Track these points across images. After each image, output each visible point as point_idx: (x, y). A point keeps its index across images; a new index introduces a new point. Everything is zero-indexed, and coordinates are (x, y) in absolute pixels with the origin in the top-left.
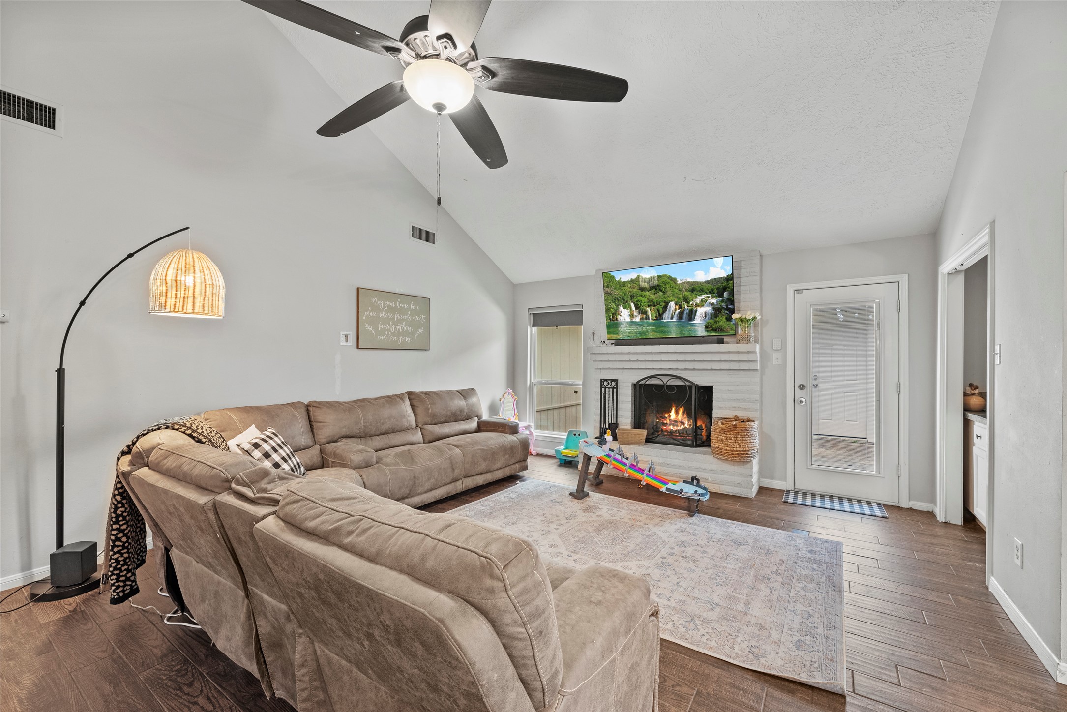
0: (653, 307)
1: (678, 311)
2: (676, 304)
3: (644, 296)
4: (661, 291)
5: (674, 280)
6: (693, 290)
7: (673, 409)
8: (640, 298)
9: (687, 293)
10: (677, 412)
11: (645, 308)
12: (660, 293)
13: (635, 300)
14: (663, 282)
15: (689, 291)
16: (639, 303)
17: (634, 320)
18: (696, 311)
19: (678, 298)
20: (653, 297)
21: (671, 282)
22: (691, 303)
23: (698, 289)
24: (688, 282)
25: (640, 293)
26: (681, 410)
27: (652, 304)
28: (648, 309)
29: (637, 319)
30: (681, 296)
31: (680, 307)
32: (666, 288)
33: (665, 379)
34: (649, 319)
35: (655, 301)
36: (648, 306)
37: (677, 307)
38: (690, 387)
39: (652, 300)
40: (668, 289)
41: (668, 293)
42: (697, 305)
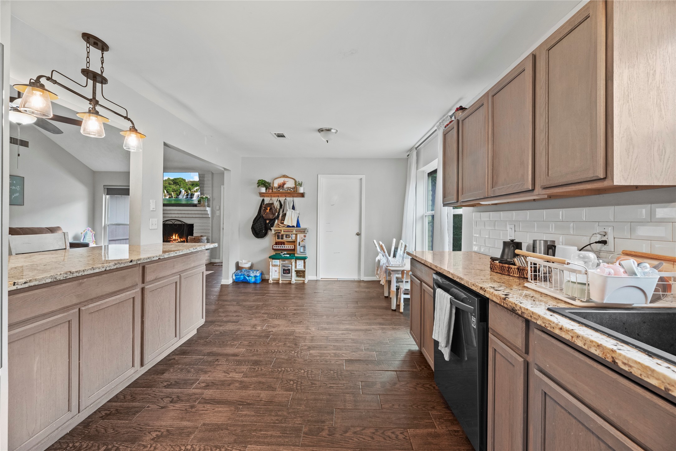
0: (174, 192)
1: (186, 194)
2: (185, 191)
3: (171, 187)
4: (179, 185)
5: (184, 180)
6: (193, 185)
8: (169, 188)
9: (190, 186)
11: (171, 192)
12: (178, 186)
13: (167, 189)
14: (179, 181)
15: (191, 185)
16: (168, 190)
17: (166, 198)
18: (194, 194)
19: (186, 188)
20: (174, 188)
21: (183, 181)
22: (192, 190)
23: (195, 184)
24: (191, 181)
25: (169, 185)
27: (174, 191)
28: (172, 193)
29: (167, 197)
30: (187, 187)
31: (187, 192)
32: (180, 184)
33: (173, 221)
34: (173, 197)
35: (176, 189)
36: (173, 192)
37: (186, 192)
38: (184, 225)
39: (174, 189)
40: (182, 184)
41: (181, 186)
42: (194, 192)
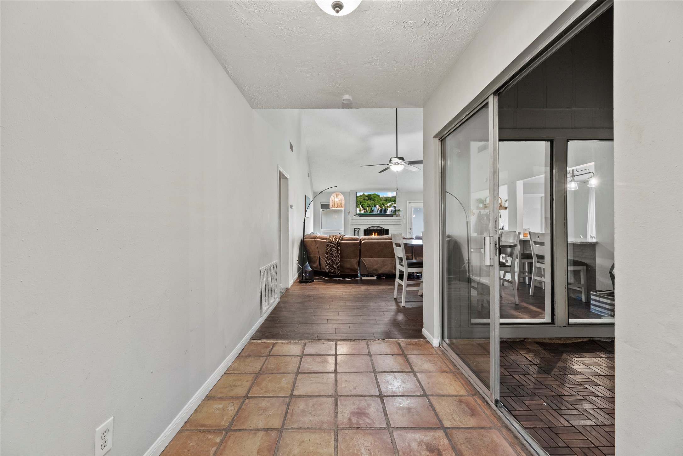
0: (369, 207)
1: (380, 209)
2: (379, 206)
3: (366, 203)
4: (373, 200)
5: (379, 196)
6: (386, 200)
7: (373, 234)
8: (364, 203)
9: (384, 202)
10: (375, 235)
11: (366, 207)
12: (373, 201)
13: (362, 204)
14: (374, 197)
15: (385, 201)
16: (363, 205)
17: (361, 212)
18: (387, 209)
19: (380, 204)
20: (369, 203)
21: (377, 197)
22: (385, 206)
23: (389, 200)
24: (384, 197)
25: (364, 201)
26: (376, 234)
27: (369, 206)
28: (367, 208)
29: (363, 212)
30: (381, 203)
31: (381, 207)
32: (375, 199)
34: (367, 212)
35: (370, 204)
36: (367, 207)
37: (380, 207)
38: (383, 230)
39: (369, 204)
40: (376, 200)
41: (376, 201)
42: (388, 207)
